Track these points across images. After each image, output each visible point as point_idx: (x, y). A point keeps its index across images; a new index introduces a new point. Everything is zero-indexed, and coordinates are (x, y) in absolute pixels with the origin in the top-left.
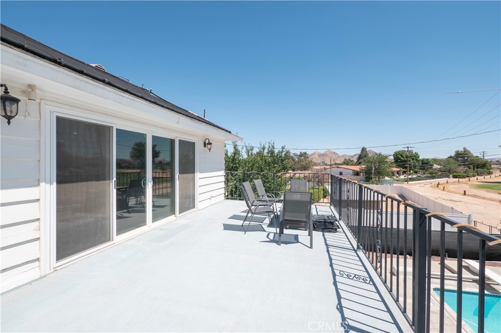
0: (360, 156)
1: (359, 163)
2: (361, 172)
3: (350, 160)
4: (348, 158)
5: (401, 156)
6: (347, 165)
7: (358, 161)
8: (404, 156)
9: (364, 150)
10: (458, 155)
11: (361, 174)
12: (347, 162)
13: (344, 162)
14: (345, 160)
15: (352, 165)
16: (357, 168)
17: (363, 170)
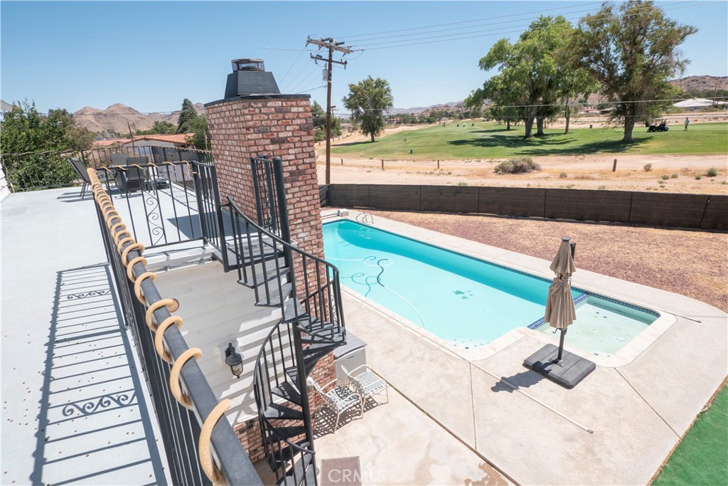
0: (182, 115)
1: (182, 130)
3: (165, 123)
6: (163, 133)
7: (181, 125)
9: (186, 104)
12: (162, 128)
13: (156, 129)
14: (157, 123)
15: (171, 132)
16: (182, 139)
17: (190, 141)
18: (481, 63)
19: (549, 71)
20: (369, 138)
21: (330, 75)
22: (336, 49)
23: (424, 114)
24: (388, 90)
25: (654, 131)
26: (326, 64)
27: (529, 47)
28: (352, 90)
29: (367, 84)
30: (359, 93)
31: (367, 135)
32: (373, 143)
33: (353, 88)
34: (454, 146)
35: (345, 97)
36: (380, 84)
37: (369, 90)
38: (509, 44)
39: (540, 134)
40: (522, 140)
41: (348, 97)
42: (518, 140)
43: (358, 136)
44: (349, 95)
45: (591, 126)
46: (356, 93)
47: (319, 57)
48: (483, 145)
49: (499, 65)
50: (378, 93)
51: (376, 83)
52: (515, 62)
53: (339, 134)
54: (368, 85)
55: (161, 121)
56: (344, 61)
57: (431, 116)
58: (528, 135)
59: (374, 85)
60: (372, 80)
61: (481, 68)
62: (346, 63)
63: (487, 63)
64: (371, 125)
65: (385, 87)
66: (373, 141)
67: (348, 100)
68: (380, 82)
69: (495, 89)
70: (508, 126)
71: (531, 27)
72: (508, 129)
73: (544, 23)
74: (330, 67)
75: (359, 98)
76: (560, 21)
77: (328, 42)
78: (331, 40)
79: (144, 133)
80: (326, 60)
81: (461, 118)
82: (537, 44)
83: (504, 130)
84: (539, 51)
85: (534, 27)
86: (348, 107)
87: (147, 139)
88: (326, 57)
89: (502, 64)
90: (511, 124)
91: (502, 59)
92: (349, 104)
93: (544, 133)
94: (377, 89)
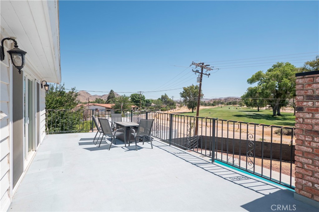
1: (108, 102)
3: (100, 99)
6: (99, 103)
8: (137, 97)
9: (111, 92)
10: (163, 97)
12: (99, 101)
13: (96, 101)
14: (97, 99)
15: (103, 103)
16: (109, 106)
17: (113, 107)
18: (248, 81)
19: (287, 86)
20: (191, 110)
21: (201, 80)
22: (205, 68)
23: (210, 102)
26: (199, 75)
27: (275, 75)
28: (184, 90)
30: (188, 91)
31: (190, 109)
33: (185, 89)
34: (237, 117)
35: (181, 93)
36: (197, 87)
37: (192, 90)
38: (263, 73)
39: (279, 114)
40: (272, 117)
41: (182, 93)
42: (269, 117)
43: (185, 109)
44: (183, 91)
46: (186, 91)
47: (197, 71)
48: (254, 118)
49: (258, 82)
50: (196, 92)
51: (195, 87)
52: (267, 81)
53: (175, 108)
54: (192, 88)
55: (98, 98)
56: (208, 74)
57: (214, 103)
58: (274, 115)
59: (194, 88)
60: (193, 86)
61: (248, 83)
62: (209, 74)
63: (251, 81)
64: (192, 106)
66: (193, 112)
67: (182, 94)
69: (256, 92)
70: (258, 109)
71: (273, 66)
72: (258, 111)
73: (280, 65)
74: (201, 76)
75: (188, 93)
76: (288, 64)
77: (201, 64)
78: (203, 64)
79: (92, 102)
80: (199, 73)
81: (228, 104)
82: (279, 73)
83: (256, 111)
84: (280, 77)
85: (275, 67)
86: (182, 97)
87: (94, 105)
88: (200, 71)
89: (259, 82)
90: (260, 109)
91: (259, 79)
92: (182, 95)
93: (281, 114)
94: (196, 90)
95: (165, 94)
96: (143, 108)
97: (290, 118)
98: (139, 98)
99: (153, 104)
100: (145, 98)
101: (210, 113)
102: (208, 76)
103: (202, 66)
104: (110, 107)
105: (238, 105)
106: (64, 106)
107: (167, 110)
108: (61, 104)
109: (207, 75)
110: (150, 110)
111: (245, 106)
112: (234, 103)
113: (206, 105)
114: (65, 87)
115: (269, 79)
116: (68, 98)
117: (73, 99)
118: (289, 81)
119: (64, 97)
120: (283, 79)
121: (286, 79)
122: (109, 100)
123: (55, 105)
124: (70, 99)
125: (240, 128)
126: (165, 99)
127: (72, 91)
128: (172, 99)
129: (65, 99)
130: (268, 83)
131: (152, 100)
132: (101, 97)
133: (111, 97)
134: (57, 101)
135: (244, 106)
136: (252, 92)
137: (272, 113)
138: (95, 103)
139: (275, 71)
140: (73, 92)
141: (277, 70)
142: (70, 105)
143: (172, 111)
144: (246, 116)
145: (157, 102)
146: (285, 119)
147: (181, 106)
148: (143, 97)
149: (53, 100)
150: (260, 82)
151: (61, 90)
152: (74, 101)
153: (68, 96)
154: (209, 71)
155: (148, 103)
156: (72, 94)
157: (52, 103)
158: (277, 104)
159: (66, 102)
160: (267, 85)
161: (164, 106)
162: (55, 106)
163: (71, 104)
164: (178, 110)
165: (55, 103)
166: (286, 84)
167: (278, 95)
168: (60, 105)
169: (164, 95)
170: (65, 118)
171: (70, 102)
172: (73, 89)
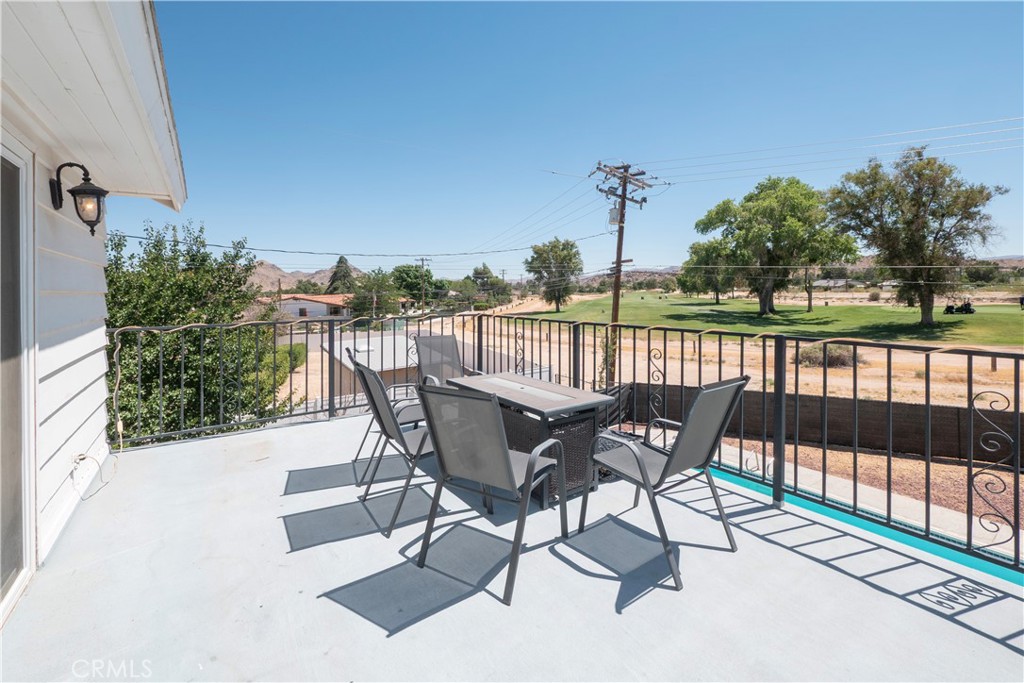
0: (335, 274)
1: (332, 291)
2: (344, 307)
3: (309, 282)
4: (304, 280)
5: (407, 274)
6: (306, 292)
7: (331, 284)
8: (411, 274)
9: (342, 261)
10: (478, 274)
11: (345, 311)
12: (306, 287)
13: (299, 288)
14: (300, 282)
15: (317, 292)
16: (338, 300)
17: (349, 303)
18: (697, 225)
19: (796, 236)
20: (553, 306)
21: (622, 216)
22: (631, 182)
24: (577, 253)
25: (952, 313)
26: (617, 201)
27: (765, 209)
28: (536, 253)
29: (554, 246)
30: (544, 255)
31: (549, 304)
32: (558, 314)
33: (536, 250)
35: (527, 260)
36: (568, 246)
37: (556, 253)
38: (735, 205)
39: (772, 311)
41: (530, 260)
43: (536, 304)
44: (532, 257)
45: (827, 304)
46: (540, 255)
47: (612, 191)
48: (718, 323)
49: (722, 229)
50: (566, 256)
51: (564, 245)
52: (746, 225)
53: (510, 301)
56: (639, 198)
58: (764, 311)
59: (562, 247)
60: (558, 241)
61: (697, 232)
62: (643, 200)
63: (705, 226)
64: (557, 293)
65: (574, 250)
66: (558, 311)
67: (531, 263)
68: (568, 244)
69: (719, 255)
70: (717, 299)
71: (757, 188)
72: (718, 303)
73: (773, 185)
74: (623, 206)
75: (544, 262)
76: (793, 182)
77: (622, 170)
78: (626, 168)
79: (287, 292)
80: (617, 195)
81: (635, 289)
82: (775, 205)
83: (713, 304)
84: (777, 213)
85: (762, 188)
86: (530, 271)
87: (295, 299)
88: (619, 192)
89: (725, 227)
90: (720, 297)
91: (725, 221)
92: (531, 266)
93: (776, 309)
94: (565, 252)
95: (484, 265)
96: (427, 304)
97: (802, 319)
98: (416, 277)
99: (452, 293)
100: (431, 277)
101: (603, 312)
102: (638, 205)
103: (625, 175)
104: (341, 303)
105: (661, 290)
106: (205, 304)
107: (490, 307)
108: (196, 297)
109: (636, 202)
110: (446, 308)
111: (678, 292)
112: (650, 285)
113: (582, 291)
114: (207, 237)
115: (750, 221)
116: (221, 278)
117: (239, 282)
118: (800, 223)
119: (208, 272)
120: (785, 219)
121: (793, 220)
122: (335, 285)
123: (172, 302)
124: (226, 280)
125: (697, 350)
126: (483, 279)
127: (233, 252)
128: (500, 277)
129: (208, 280)
130: (748, 230)
131: (450, 282)
132: (313, 276)
133: (341, 275)
134: (181, 287)
135: (674, 290)
136: (708, 255)
137: (757, 308)
138: (296, 293)
139: (764, 199)
140: (236, 256)
141: (769, 196)
142: (228, 300)
143: (504, 308)
144: (697, 317)
145: (461, 286)
146: (792, 322)
147: (523, 296)
148: (428, 274)
149: (162, 285)
150: (727, 229)
151: (194, 248)
152: (244, 288)
153: (219, 270)
154: (640, 190)
155: (440, 289)
156: (233, 262)
157: (158, 298)
158: (769, 285)
159: (214, 292)
160: (747, 235)
161: (482, 297)
162: (172, 307)
163: (230, 297)
164: (516, 307)
165: (174, 297)
166: (793, 231)
167: (772, 258)
168: (191, 301)
169: (480, 266)
170: (209, 352)
171: (229, 291)
172: (239, 246)
